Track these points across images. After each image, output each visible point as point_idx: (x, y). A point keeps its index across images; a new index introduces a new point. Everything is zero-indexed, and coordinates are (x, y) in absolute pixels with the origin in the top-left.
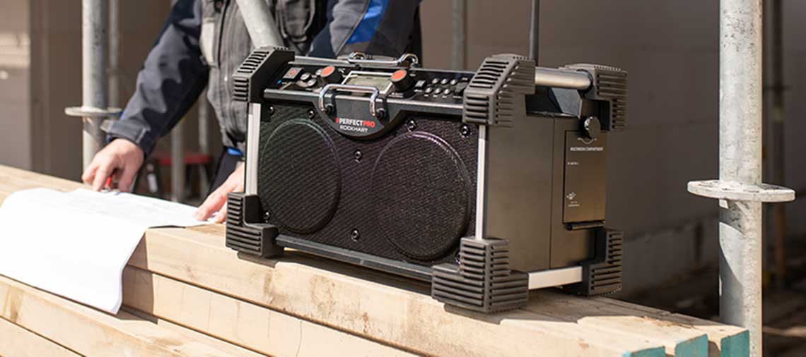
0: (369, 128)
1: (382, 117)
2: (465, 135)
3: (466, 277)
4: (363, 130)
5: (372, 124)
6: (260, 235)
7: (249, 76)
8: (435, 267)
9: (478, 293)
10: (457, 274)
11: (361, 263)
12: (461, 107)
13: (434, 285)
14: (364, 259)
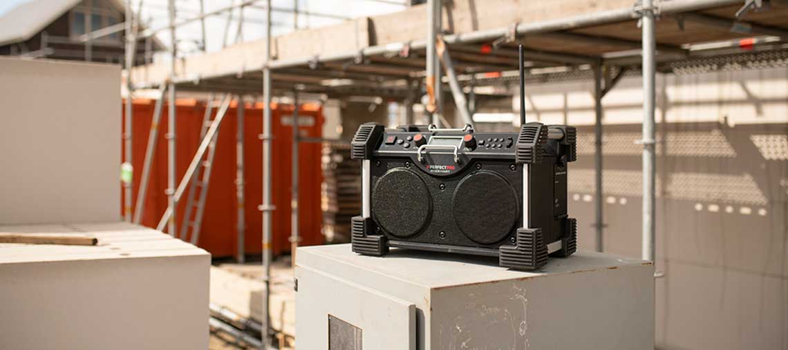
0: (451, 170)
1: (459, 163)
2: (515, 169)
3: (522, 251)
4: (446, 171)
5: (453, 168)
6: (378, 241)
7: (365, 143)
8: (501, 247)
9: (530, 258)
10: (516, 250)
11: (449, 251)
12: (515, 154)
13: (501, 258)
14: (450, 249)
